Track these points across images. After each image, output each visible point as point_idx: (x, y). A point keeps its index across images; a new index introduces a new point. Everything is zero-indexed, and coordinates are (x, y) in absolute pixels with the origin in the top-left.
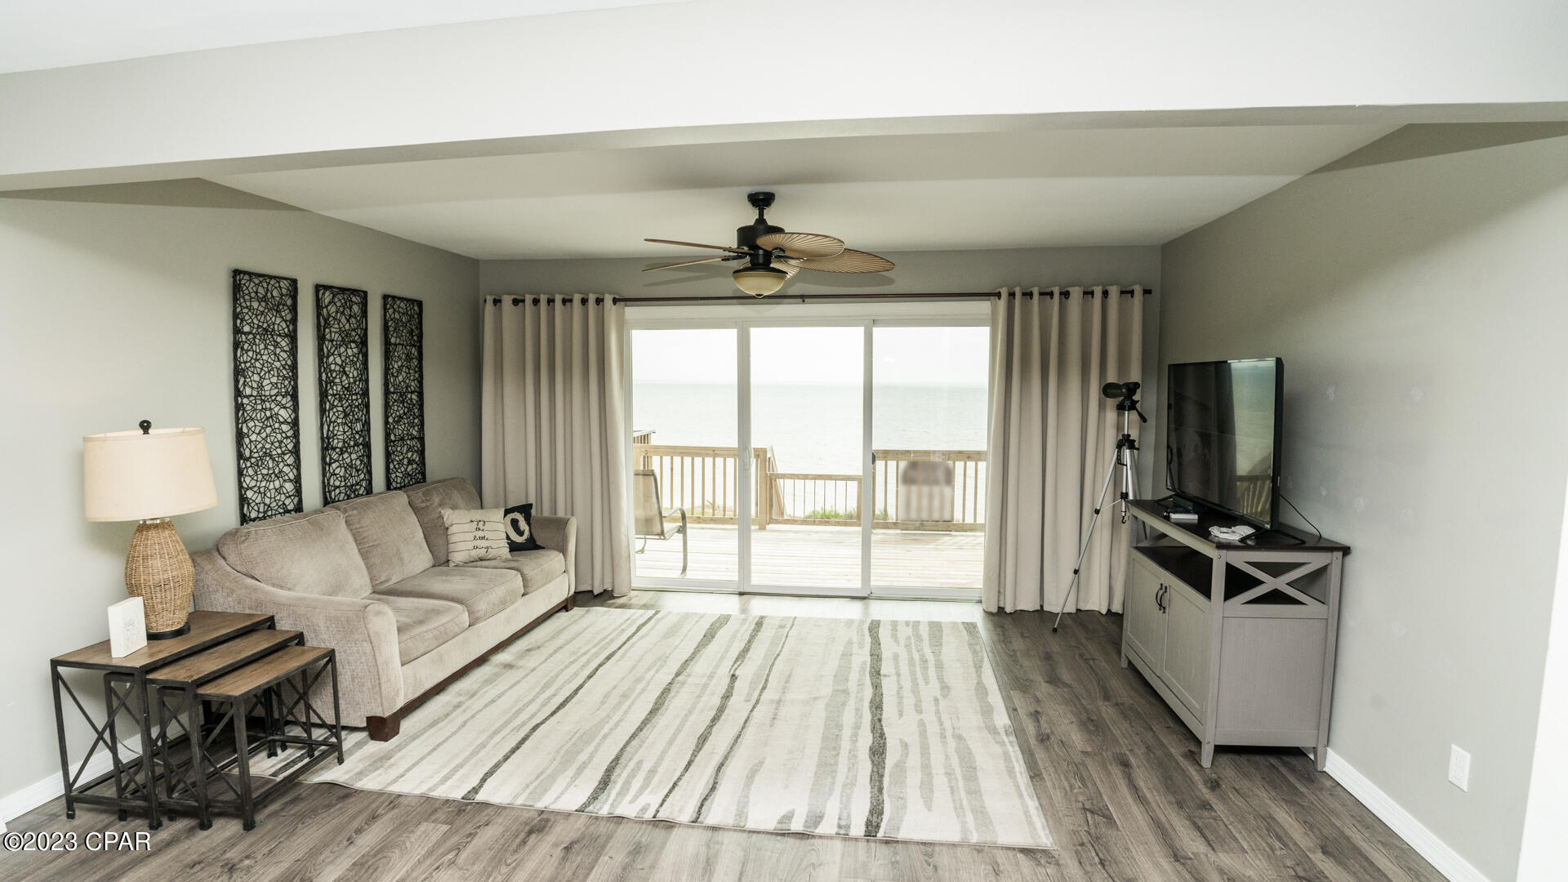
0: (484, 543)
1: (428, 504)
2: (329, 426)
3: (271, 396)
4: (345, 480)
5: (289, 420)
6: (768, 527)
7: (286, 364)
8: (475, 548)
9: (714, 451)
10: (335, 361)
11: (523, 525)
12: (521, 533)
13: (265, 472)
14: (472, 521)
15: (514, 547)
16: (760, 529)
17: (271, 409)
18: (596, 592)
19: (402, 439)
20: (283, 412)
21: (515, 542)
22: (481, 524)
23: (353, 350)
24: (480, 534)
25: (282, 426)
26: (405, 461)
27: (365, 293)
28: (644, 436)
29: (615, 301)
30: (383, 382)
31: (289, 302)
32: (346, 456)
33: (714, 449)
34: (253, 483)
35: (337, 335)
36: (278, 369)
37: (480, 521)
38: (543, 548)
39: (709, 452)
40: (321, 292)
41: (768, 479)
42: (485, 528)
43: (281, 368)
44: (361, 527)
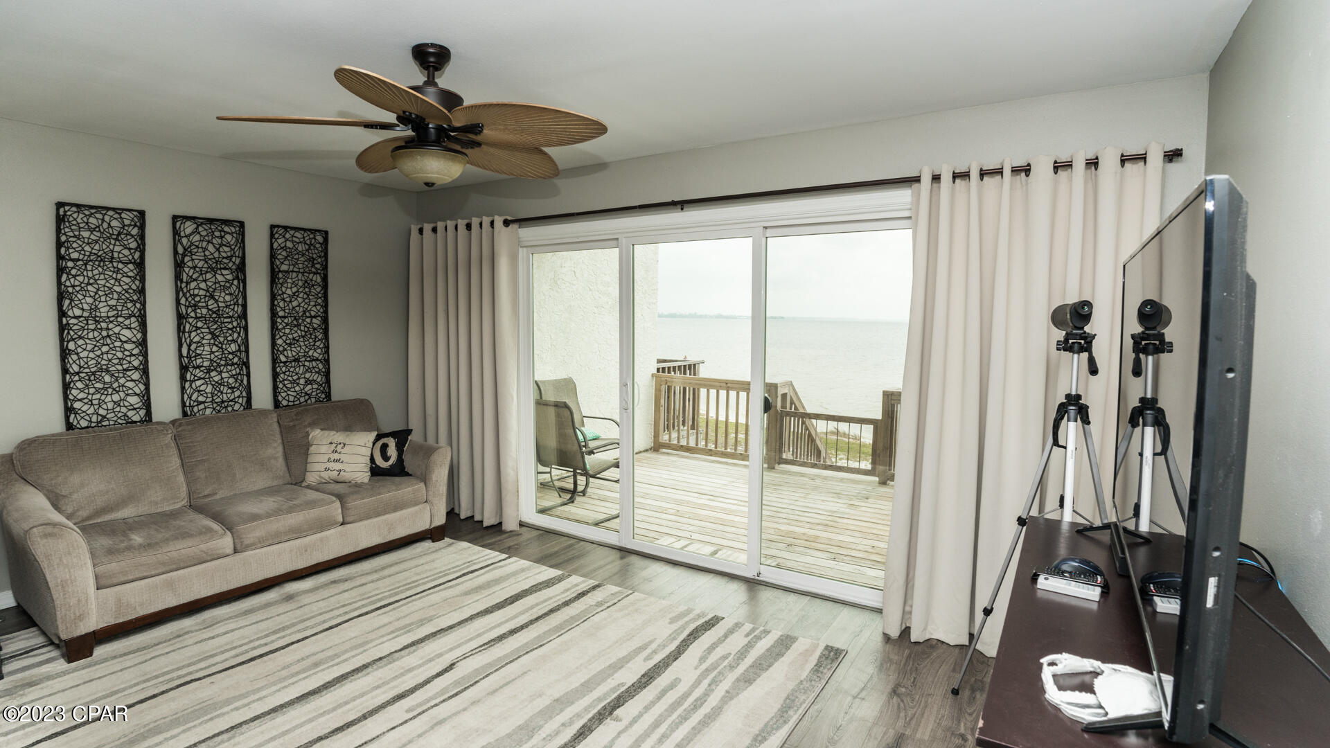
0: (338, 466)
1: (296, 423)
2: (189, 346)
3: (108, 317)
4: (212, 397)
5: (134, 339)
6: (777, 466)
7: (130, 288)
8: (327, 469)
9: (727, 384)
10: (198, 289)
11: (392, 452)
12: (386, 458)
13: (98, 385)
14: (331, 443)
15: (376, 471)
16: (768, 468)
17: (107, 329)
18: (485, 524)
19: (297, 360)
20: (126, 332)
21: (379, 467)
22: (340, 447)
23: (225, 276)
24: (336, 456)
25: (125, 344)
26: (302, 381)
27: (242, 224)
28: (690, 366)
29: (507, 223)
30: (269, 307)
31: (135, 231)
32: (213, 374)
33: (727, 382)
34: (82, 396)
35: (202, 263)
36: (119, 293)
37: (340, 443)
38: (411, 475)
39: (721, 384)
40: (178, 224)
41: (779, 417)
42: (343, 451)
43: (123, 292)
44: (192, 442)
